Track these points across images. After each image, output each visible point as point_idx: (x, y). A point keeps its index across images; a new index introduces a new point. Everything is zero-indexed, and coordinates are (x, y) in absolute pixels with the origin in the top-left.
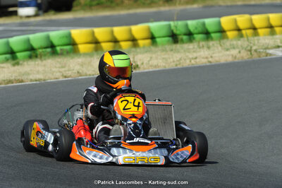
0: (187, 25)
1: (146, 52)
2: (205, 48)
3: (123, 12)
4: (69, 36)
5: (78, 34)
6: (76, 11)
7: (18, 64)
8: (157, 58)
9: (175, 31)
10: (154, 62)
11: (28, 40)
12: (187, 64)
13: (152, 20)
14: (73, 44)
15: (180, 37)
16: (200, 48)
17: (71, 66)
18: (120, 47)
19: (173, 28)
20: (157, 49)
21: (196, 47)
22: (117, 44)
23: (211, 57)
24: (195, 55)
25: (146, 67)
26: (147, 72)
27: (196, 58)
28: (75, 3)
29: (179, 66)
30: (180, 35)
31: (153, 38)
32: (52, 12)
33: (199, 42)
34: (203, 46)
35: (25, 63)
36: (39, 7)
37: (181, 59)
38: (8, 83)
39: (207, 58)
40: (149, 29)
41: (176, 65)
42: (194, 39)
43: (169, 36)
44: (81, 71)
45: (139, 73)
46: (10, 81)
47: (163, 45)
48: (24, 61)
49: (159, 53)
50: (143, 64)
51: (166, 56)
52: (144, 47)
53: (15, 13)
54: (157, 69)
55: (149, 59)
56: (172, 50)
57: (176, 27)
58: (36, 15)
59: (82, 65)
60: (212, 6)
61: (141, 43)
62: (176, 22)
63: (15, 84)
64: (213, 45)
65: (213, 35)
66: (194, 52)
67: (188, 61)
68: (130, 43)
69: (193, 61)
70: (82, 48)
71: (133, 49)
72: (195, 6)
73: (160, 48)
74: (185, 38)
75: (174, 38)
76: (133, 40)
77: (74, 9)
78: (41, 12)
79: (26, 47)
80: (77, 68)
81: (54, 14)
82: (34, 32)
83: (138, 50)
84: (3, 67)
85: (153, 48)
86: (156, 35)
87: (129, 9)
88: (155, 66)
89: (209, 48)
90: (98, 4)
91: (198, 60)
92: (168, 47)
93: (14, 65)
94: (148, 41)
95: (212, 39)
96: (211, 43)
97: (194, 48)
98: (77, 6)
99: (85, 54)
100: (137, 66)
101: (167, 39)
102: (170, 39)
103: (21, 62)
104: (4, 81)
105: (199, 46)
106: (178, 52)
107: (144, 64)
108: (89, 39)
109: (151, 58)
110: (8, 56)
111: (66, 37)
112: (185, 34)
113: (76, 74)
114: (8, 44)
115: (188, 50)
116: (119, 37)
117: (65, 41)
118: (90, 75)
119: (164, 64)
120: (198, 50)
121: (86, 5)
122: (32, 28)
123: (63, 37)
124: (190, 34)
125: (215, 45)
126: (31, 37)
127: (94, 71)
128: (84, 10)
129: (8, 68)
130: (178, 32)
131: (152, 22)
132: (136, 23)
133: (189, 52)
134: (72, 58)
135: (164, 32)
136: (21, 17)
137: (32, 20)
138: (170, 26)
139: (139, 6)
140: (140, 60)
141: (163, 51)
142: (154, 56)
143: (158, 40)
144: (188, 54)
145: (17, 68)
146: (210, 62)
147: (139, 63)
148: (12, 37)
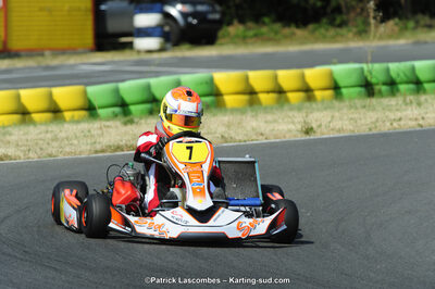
0: (388, 70)
1: (326, 109)
2: (414, 105)
3: (293, 48)
4: (211, 81)
5: (225, 79)
6: (221, 44)
7: (131, 122)
8: (341, 119)
9: (369, 78)
10: (337, 124)
11: (148, 87)
12: (386, 128)
13: (335, 60)
14: (216, 94)
15: (377, 88)
16: (406, 104)
17: (212, 127)
18: (287, 100)
19: (366, 73)
20: (342, 104)
21: (400, 102)
22: (283, 95)
23: (423, 118)
24: (399, 114)
25: (325, 131)
26: (326, 139)
27: (400, 119)
28: (220, 33)
29: (374, 131)
30: (377, 84)
31: (336, 88)
32: (187, 46)
33: (405, 95)
34: (411, 102)
35: (143, 121)
36: (166, 37)
37: (377, 120)
38: (115, 150)
39: (416, 119)
40: (331, 74)
41: (370, 130)
42: (398, 90)
43: (361, 86)
44: (226, 135)
45: (314, 140)
46: (119, 148)
47: (351, 99)
48: (141, 118)
49: (345, 111)
50: (320, 126)
51: (356, 116)
52: (323, 100)
53: (130, 45)
54: (342, 135)
55: (329, 119)
56: (364, 107)
57: (370, 72)
58: (162, 50)
59: (228, 126)
60: (426, 43)
61: (318, 94)
62: (370, 65)
63: (126, 152)
64: (426, 100)
65: (426, 86)
66: (397, 110)
67: (388, 124)
68: (302, 95)
69: (395, 125)
70: (229, 100)
71: (307, 104)
72: (402, 42)
73: (347, 103)
74: (384, 88)
75: (368, 88)
76: (307, 90)
77: (219, 42)
78: (168, 45)
79: (145, 96)
80: (222, 130)
81: (189, 49)
82: (157, 74)
83: (314, 105)
84: (108, 127)
85: (336, 103)
86: (341, 83)
87: (302, 43)
88: (339, 131)
89: (419, 104)
90: (256, 35)
91: (402, 123)
92: (359, 102)
93: (125, 124)
94: (329, 93)
95: (425, 92)
96: (423, 98)
97: (397, 104)
98: (224, 36)
99: (234, 110)
100: (312, 129)
101: (359, 89)
102: (363, 90)
103: (136, 120)
104: (110, 146)
105: (405, 101)
106: (374, 110)
107: (323, 127)
108: (240, 87)
109: (333, 117)
110: (117, 110)
111: (207, 83)
112: (384, 84)
113: (219, 140)
114: (117, 91)
115: (389, 108)
116: (285, 85)
117: (204, 89)
118: (240, 141)
119: (351, 127)
120: (404, 107)
121: (237, 36)
122: (153, 68)
123: (201, 84)
124: (392, 84)
125: (430, 101)
126: (153, 81)
127: (247, 135)
128: (235, 43)
129: (117, 127)
130: (374, 81)
131: (335, 64)
132: (312, 65)
133: (390, 110)
134: (214, 115)
135: (354, 79)
136: (139, 52)
137: (155, 56)
138: (362, 70)
139: (317, 40)
140: (316, 121)
141: (351, 107)
142: (337, 114)
143: (344, 91)
144: (387, 113)
145: (129, 128)
146: (421, 126)
147: (314, 125)
148: (123, 81)
